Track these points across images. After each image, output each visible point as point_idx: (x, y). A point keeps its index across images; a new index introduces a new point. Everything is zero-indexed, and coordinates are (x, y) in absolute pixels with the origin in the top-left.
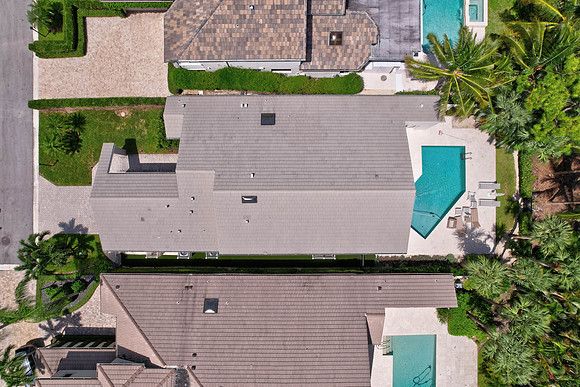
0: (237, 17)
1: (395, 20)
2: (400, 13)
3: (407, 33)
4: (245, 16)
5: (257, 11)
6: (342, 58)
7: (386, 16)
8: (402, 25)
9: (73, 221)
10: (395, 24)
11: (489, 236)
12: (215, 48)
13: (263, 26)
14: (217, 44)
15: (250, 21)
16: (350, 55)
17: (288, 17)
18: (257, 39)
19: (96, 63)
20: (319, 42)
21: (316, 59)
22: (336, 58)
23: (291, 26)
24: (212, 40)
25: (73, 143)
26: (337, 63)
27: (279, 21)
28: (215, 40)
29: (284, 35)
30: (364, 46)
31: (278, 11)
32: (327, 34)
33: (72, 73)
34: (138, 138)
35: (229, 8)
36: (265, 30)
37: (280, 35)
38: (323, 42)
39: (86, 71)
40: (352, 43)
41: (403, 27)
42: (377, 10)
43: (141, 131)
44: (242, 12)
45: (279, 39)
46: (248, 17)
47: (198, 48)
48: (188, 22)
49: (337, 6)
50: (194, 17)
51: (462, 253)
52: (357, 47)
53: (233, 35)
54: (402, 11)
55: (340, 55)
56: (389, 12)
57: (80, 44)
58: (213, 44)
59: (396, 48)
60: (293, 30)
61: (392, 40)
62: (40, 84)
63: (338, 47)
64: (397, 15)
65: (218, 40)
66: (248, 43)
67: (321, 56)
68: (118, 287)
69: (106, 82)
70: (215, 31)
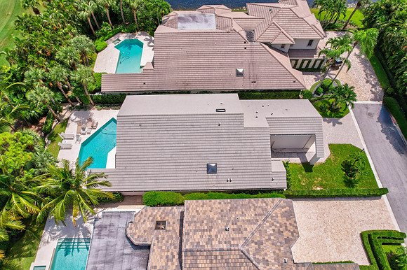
0: (239, 224)
1: (112, 244)
2: (107, 250)
3: (103, 233)
4: (233, 224)
5: (224, 228)
6: (157, 213)
7: (118, 247)
8: (106, 239)
9: (334, 125)
10: (112, 240)
11: (72, 121)
12: (254, 205)
13: (218, 219)
14: (253, 207)
15: (229, 221)
16: (150, 216)
17: (198, 225)
18: (222, 211)
19: (350, 227)
20: (174, 223)
21: (177, 213)
22: (162, 213)
23: (195, 219)
24: (257, 209)
25: (348, 168)
26: (161, 211)
27: (205, 222)
28: (255, 210)
29: (201, 214)
30: (139, 221)
31: (206, 228)
32: (167, 228)
33: (366, 219)
34: (304, 172)
35: (246, 229)
36: (216, 216)
37: (204, 214)
38: (171, 223)
39: (356, 221)
40: (148, 223)
41: (106, 238)
42: (126, 251)
43: (303, 177)
44: (235, 227)
45: (205, 211)
46: (230, 224)
47: (267, 205)
48: (278, 225)
49: (158, 242)
50: (273, 227)
51: (92, 111)
52: (145, 221)
53: (241, 213)
54: (104, 252)
55: (158, 216)
56: (115, 251)
57: (366, 240)
58: (255, 207)
59: (114, 220)
60: (194, 216)
61: (116, 226)
62: (387, 211)
63: (160, 220)
64: (109, 248)
65: (252, 210)
66: (228, 208)
67: (173, 215)
68: (294, 82)
69: (338, 212)
70: (256, 215)
